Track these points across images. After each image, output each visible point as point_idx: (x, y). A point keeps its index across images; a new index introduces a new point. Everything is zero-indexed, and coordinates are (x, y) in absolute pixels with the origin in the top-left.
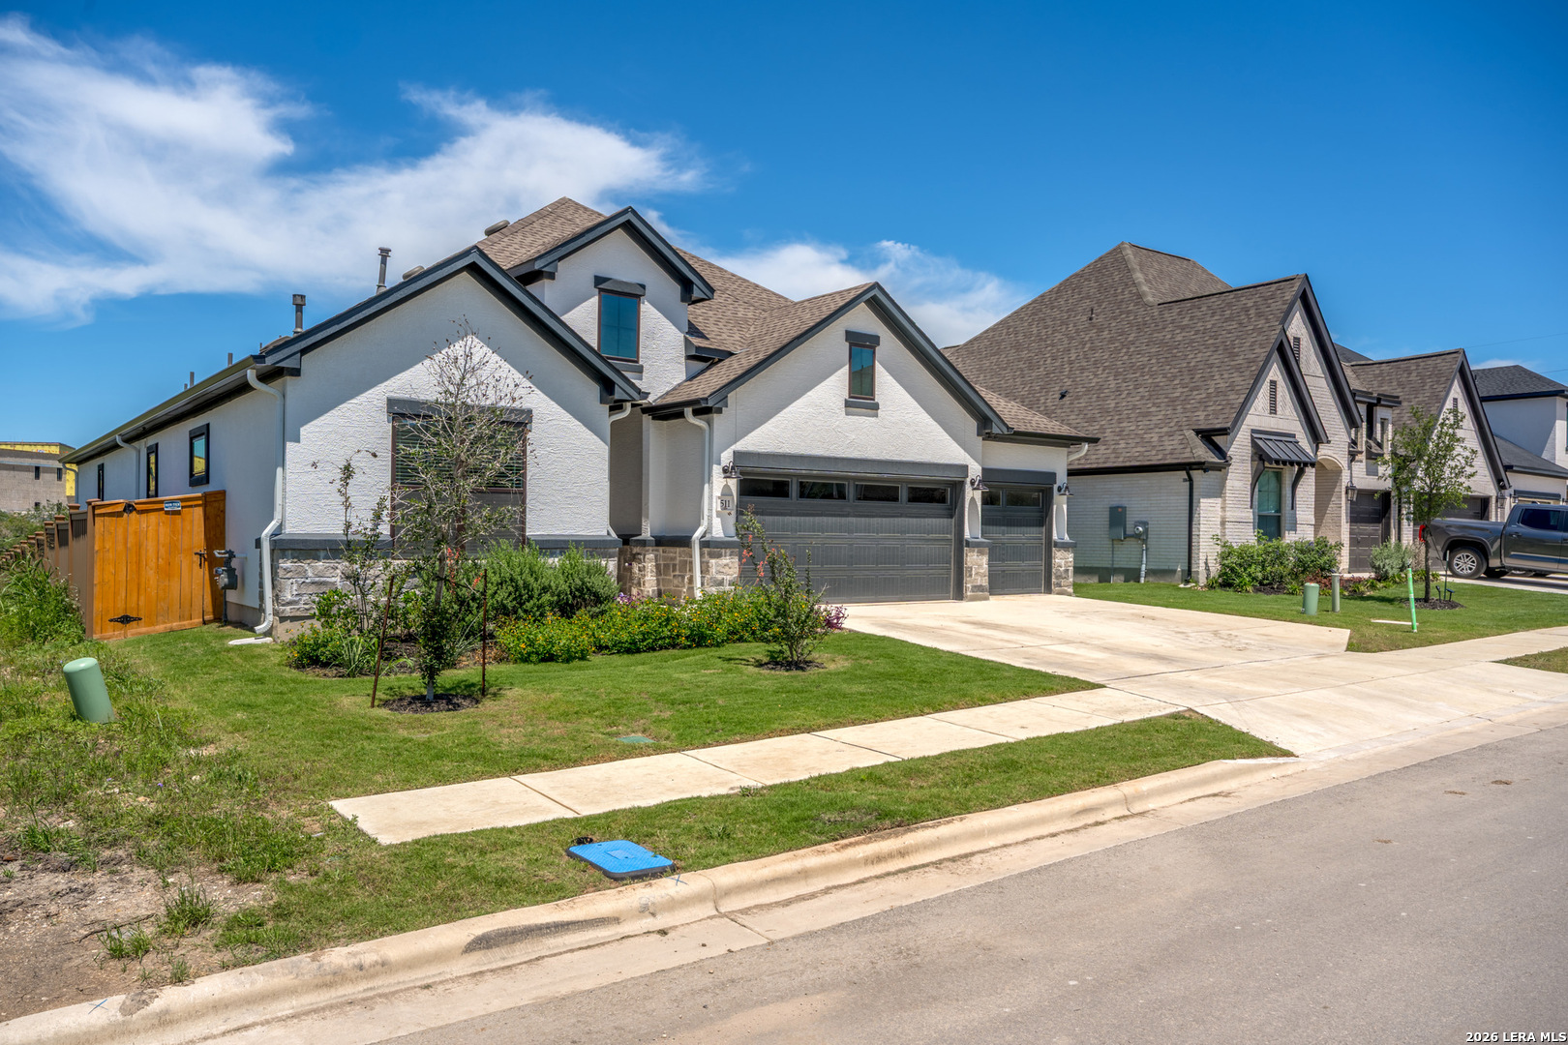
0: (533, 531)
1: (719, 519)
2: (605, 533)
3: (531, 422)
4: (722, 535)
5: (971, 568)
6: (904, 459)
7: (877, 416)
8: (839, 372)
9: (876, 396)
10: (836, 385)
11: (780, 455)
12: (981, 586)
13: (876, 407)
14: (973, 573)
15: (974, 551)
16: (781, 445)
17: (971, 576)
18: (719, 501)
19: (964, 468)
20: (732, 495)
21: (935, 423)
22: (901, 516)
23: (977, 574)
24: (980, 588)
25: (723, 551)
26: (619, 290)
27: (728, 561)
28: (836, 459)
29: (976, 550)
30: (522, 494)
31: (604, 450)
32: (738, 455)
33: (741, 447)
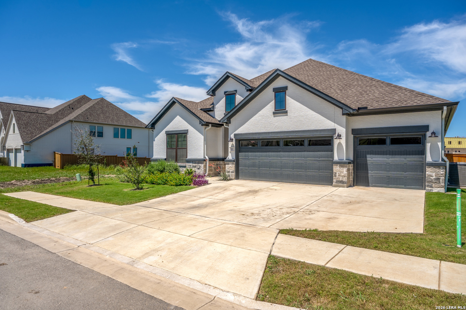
0: (189, 157)
1: (231, 154)
2: (203, 158)
3: (188, 132)
4: (231, 158)
5: (336, 173)
6: (300, 130)
7: (287, 115)
8: (271, 103)
9: (287, 108)
10: (271, 107)
11: (248, 134)
12: (342, 181)
13: (286, 112)
14: (337, 175)
15: (337, 166)
16: (249, 130)
17: (336, 176)
18: (230, 149)
19: (334, 130)
20: (234, 147)
21: (317, 114)
22: (304, 151)
23: (339, 175)
24: (342, 182)
25: (230, 163)
26: (230, 93)
27: (231, 166)
28: (269, 133)
29: (339, 165)
30: (187, 149)
31: (202, 137)
32: (235, 135)
33: (236, 132)
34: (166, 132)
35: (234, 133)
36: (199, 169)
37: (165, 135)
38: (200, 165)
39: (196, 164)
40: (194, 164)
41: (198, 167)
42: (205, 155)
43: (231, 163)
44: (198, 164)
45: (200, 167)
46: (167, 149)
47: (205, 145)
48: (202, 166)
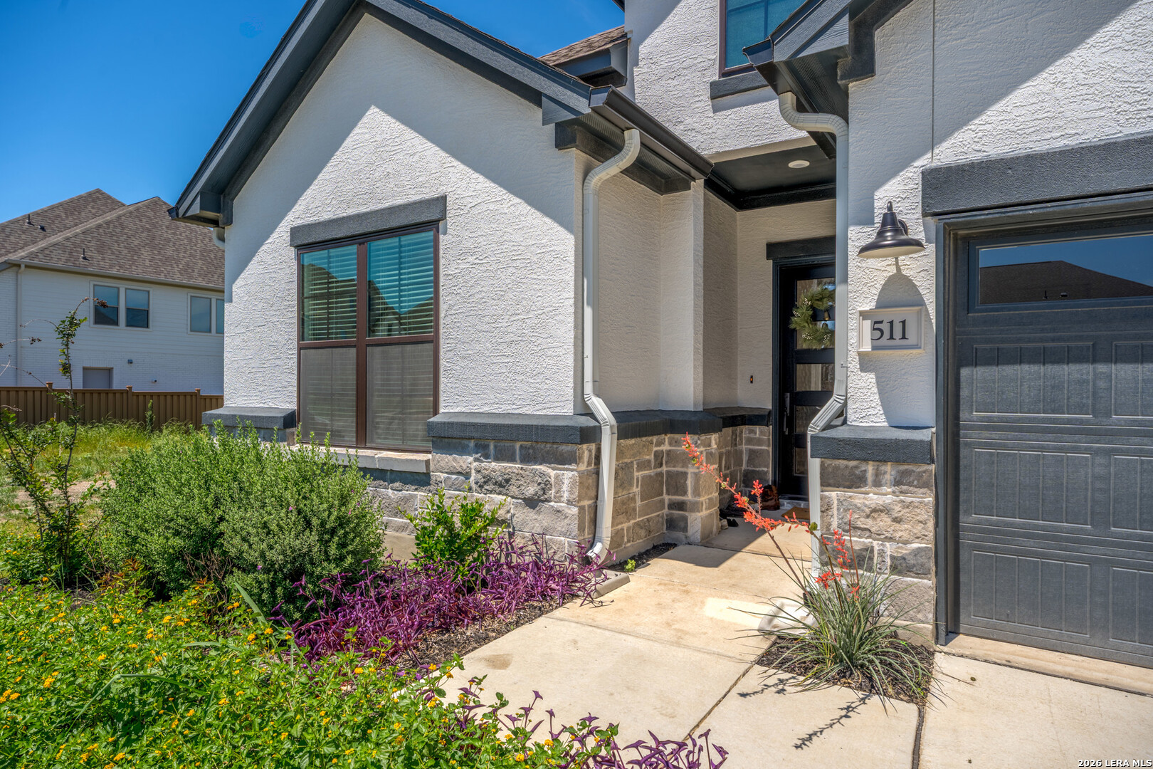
0: (456, 403)
1: (871, 378)
2: (568, 410)
3: (444, 218)
4: (881, 422)
18: (867, 324)
20: (921, 303)
25: (870, 468)
27: (889, 499)
30: (434, 341)
31: (565, 243)
32: (935, 181)
33: (948, 153)
34: (295, 232)
35: (924, 162)
36: (532, 503)
37: (292, 252)
38: (550, 472)
39: (513, 460)
40: (493, 464)
41: (531, 490)
42: (588, 388)
43: (889, 471)
44: (526, 459)
45: (545, 487)
46: (300, 349)
47: (588, 311)
48: (566, 479)
